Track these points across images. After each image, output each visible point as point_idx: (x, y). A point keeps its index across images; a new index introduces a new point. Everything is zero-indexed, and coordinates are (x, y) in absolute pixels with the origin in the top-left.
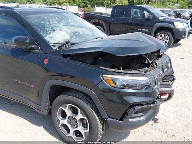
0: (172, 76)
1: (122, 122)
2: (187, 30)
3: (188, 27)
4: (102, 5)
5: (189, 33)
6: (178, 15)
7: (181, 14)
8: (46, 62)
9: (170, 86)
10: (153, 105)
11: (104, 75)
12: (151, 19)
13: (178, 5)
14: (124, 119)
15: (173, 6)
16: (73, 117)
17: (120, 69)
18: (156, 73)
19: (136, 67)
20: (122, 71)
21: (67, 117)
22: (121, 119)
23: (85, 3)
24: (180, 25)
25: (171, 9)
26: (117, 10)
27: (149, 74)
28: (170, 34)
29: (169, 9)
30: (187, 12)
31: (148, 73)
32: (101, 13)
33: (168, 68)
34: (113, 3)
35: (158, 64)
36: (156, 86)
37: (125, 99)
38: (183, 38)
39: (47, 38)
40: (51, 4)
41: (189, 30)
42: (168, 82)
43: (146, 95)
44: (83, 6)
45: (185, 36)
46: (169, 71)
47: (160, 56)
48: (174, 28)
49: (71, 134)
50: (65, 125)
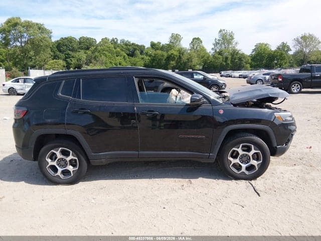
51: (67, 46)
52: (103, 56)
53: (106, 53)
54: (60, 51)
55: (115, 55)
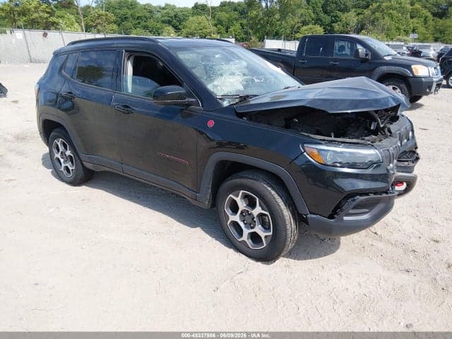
0: (414, 152)
1: (332, 220)
2: (434, 80)
3: (437, 75)
4: (277, 36)
5: (437, 85)
6: (416, 53)
7: (421, 52)
8: (211, 124)
9: (410, 170)
10: (384, 195)
11: (305, 145)
12: (370, 58)
13: (416, 36)
14: (335, 216)
15: (405, 38)
16: (248, 211)
17: (331, 137)
18: (391, 145)
19: (356, 134)
20: (333, 138)
21: (239, 212)
22: (331, 217)
23: (246, 33)
24: (421, 71)
25: (402, 43)
26: (309, 44)
27: (379, 146)
28: (403, 86)
29: (399, 43)
30: (432, 48)
31: (377, 143)
32: (279, 50)
33: (408, 140)
34: (296, 32)
35: (393, 131)
36: (391, 165)
37: (338, 184)
38: (427, 94)
39: (210, 87)
40: (187, 37)
41: (437, 79)
42: (406, 163)
43: (373, 178)
44: (243, 39)
45: (430, 90)
46: (411, 144)
47: (395, 119)
48: (411, 75)
49: (245, 237)
50: (236, 223)
51: (337, 4)
52: (386, 18)
53: (394, 12)
54: (326, 12)
55: (409, 16)
